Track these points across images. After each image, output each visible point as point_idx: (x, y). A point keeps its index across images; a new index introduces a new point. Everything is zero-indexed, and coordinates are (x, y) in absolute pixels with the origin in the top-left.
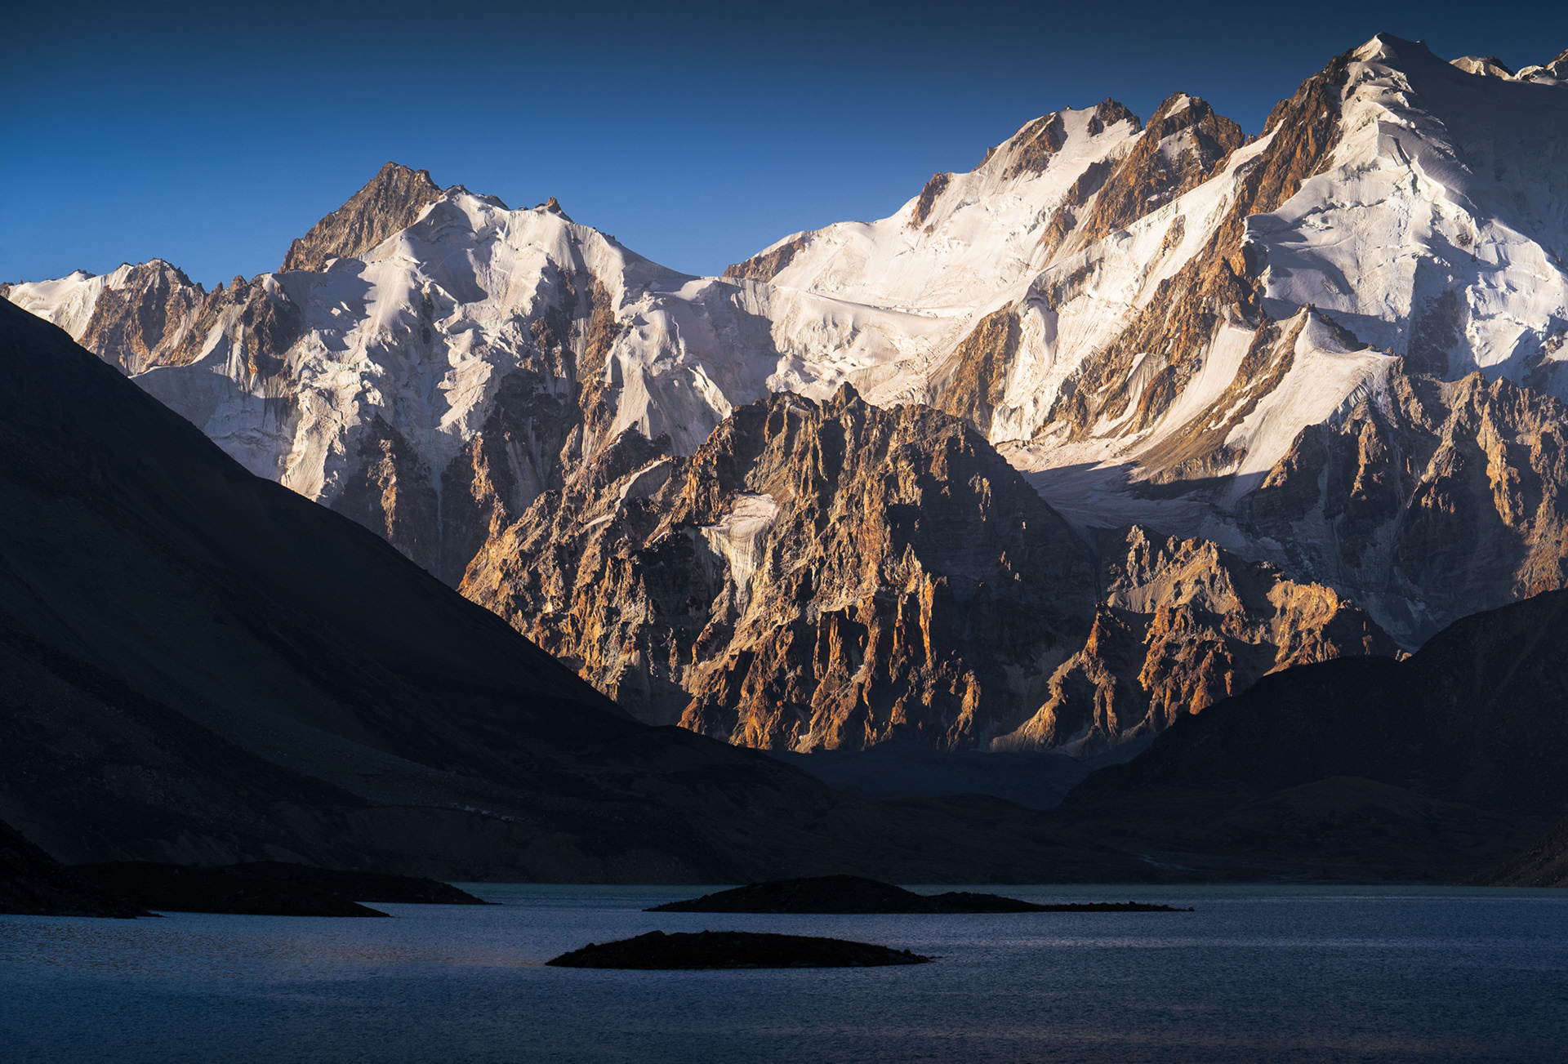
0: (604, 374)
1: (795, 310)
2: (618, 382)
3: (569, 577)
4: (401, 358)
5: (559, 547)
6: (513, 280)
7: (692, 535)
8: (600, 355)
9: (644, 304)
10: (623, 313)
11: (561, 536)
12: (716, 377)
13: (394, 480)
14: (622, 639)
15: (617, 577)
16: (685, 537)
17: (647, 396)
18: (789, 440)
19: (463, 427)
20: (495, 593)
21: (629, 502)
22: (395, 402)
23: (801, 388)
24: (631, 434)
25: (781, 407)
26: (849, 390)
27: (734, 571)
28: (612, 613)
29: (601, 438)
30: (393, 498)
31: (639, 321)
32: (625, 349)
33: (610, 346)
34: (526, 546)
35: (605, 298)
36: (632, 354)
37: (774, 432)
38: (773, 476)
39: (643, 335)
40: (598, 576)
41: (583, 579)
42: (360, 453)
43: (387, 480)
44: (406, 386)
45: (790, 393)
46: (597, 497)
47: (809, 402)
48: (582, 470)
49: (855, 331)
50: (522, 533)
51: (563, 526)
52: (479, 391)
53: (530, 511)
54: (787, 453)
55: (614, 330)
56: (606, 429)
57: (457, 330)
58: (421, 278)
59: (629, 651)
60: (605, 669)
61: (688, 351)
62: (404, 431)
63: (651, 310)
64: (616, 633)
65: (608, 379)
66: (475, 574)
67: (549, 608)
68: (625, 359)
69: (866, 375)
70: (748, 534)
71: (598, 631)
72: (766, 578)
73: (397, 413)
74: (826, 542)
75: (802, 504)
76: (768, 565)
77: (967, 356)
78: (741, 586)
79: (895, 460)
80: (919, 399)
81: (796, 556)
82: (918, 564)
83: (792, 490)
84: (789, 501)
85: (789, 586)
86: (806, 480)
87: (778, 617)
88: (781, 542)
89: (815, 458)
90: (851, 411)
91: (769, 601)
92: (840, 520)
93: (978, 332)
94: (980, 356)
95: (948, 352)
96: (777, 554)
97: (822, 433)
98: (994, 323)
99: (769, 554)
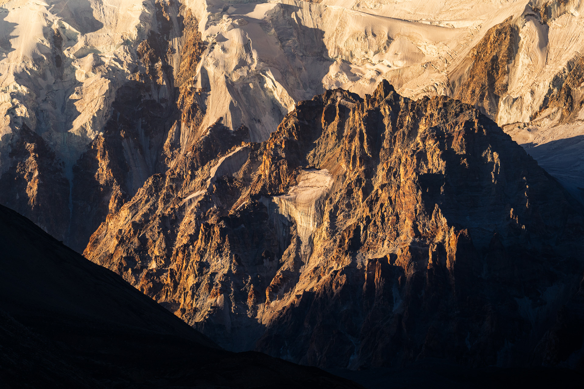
0: (195, 82)
1: (343, 24)
2: (206, 87)
3: (170, 240)
4: (40, 80)
5: (163, 218)
6: (121, 12)
7: (266, 203)
8: (192, 66)
9: (224, 24)
10: (208, 32)
11: (165, 209)
12: (283, 79)
13: (36, 174)
14: (211, 285)
15: (208, 238)
16: (261, 205)
17: (229, 97)
18: (341, 126)
19: (89, 129)
20: (111, 256)
21: (218, 180)
22: (37, 114)
23: (348, 85)
24: (218, 128)
25: (334, 101)
26: (387, 86)
27: (299, 230)
28: (203, 266)
29: (194, 132)
30: (35, 187)
31: (221, 38)
32: (211, 61)
33: (199, 59)
34: (137, 218)
35: (194, 20)
36: (216, 65)
37: (329, 120)
38: (328, 155)
39: (224, 49)
40: (193, 238)
41: (181, 240)
42: (11, 155)
43: (31, 174)
44: (45, 101)
45: (341, 90)
46: (193, 177)
47: (355, 96)
48: (181, 157)
49: (390, 39)
50: (134, 208)
51: (166, 201)
52: (100, 101)
53: (141, 190)
54: (340, 136)
55: (202, 46)
56: (198, 124)
57: (81, 56)
58: (51, 17)
59: (215, 295)
60: (196, 310)
61: (260, 60)
62: (44, 136)
63: (229, 29)
64: (206, 281)
65: (199, 86)
66: (96, 242)
67: (153, 265)
68: (211, 70)
69: (399, 74)
70: (310, 200)
71: (191, 281)
72: (324, 234)
73: (39, 122)
74: (371, 205)
75: (352, 176)
76: (326, 224)
77: (477, 58)
78: (305, 241)
79: (424, 140)
80: (441, 92)
81: (348, 216)
82: (444, 220)
83: (344, 166)
84: (341, 172)
85: (342, 240)
86: (355, 157)
87: (334, 264)
88: (336, 208)
89: (361, 139)
90: (388, 102)
91: (327, 252)
92: (382, 187)
93: (486, 39)
94: (488, 58)
95: (463, 55)
96: (333, 217)
97: (366, 120)
98: (499, 32)
99: (327, 216)
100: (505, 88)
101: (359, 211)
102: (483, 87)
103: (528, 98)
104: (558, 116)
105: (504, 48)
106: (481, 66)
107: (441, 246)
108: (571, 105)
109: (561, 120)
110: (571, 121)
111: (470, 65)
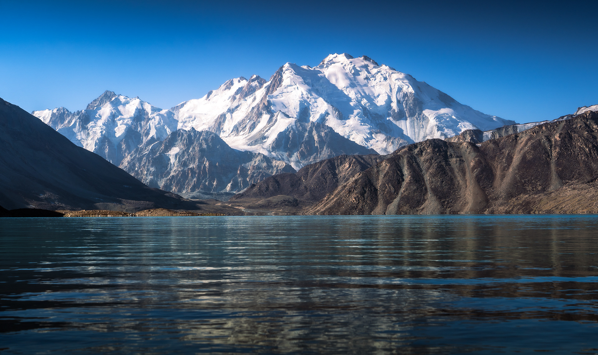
0: (147, 127)
1: (183, 115)
2: (150, 128)
3: (140, 164)
4: (109, 125)
5: (138, 158)
6: (130, 111)
7: (163, 155)
8: (147, 124)
9: (155, 115)
10: (151, 116)
11: (139, 156)
12: (169, 127)
13: (108, 147)
14: (150, 174)
15: (149, 163)
16: (162, 156)
17: (155, 131)
18: (182, 138)
19: (120, 137)
20: (126, 166)
21: (151, 149)
22: (108, 133)
23: (184, 128)
24: (152, 138)
25: (180, 132)
26: (193, 129)
27: (171, 161)
28: (148, 170)
29: (147, 138)
30: (108, 150)
31: (154, 118)
32: (151, 123)
33: (148, 122)
34: (132, 158)
35: (147, 114)
36: (153, 123)
37: (179, 136)
38: (178, 144)
39: (155, 120)
40: (146, 163)
41: (143, 163)
42: (101, 142)
43: (106, 147)
44: (110, 130)
45: (182, 129)
46: (146, 149)
47: (185, 131)
48: (143, 144)
50: (131, 156)
51: (139, 154)
52: (124, 130)
53: (133, 151)
54: (181, 140)
55: (149, 119)
56: (148, 137)
57: (119, 120)
58: (112, 110)
59: (151, 176)
60: (147, 179)
61: (163, 122)
62: (110, 138)
63: (156, 116)
64: (149, 173)
65: (148, 128)
66: (123, 163)
67: (136, 169)
68: (151, 124)
69: (196, 126)
70: (174, 155)
71: (145, 173)
72: (177, 162)
73: (108, 135)
74: (188, 155)
75: (184, 149)
76: (177, 160)
77: (216, 122)
78: (172, 164)
79: (202, 141)
80: (207, 130)
81: (183, 158)
82: (206, 159)
83: (182, 146)
84: (181, 148)
85: (181, 164)
86: (185, 145)
87: (179, 169)
88: (180, 156)
89: (186, 140)
90: (193, 132)
91: (177, 166)
92: (191, 151)
93: (218, 118)
94: (218, 122)
95: (212, 121)
96: (179, 158)
97: (188, 136)
98: (221, 116)
99: (178, 158)
100: (222, 129)
101: (185, 157)
102: (217, 128)
103: (228, 131)
104: (235, 134)
105: (222, 119)
106: (217, 123)
107: (205, 165)
108: (238, 132)
109: (235, 135)
110: (237, 136)
111: (214, 123)
